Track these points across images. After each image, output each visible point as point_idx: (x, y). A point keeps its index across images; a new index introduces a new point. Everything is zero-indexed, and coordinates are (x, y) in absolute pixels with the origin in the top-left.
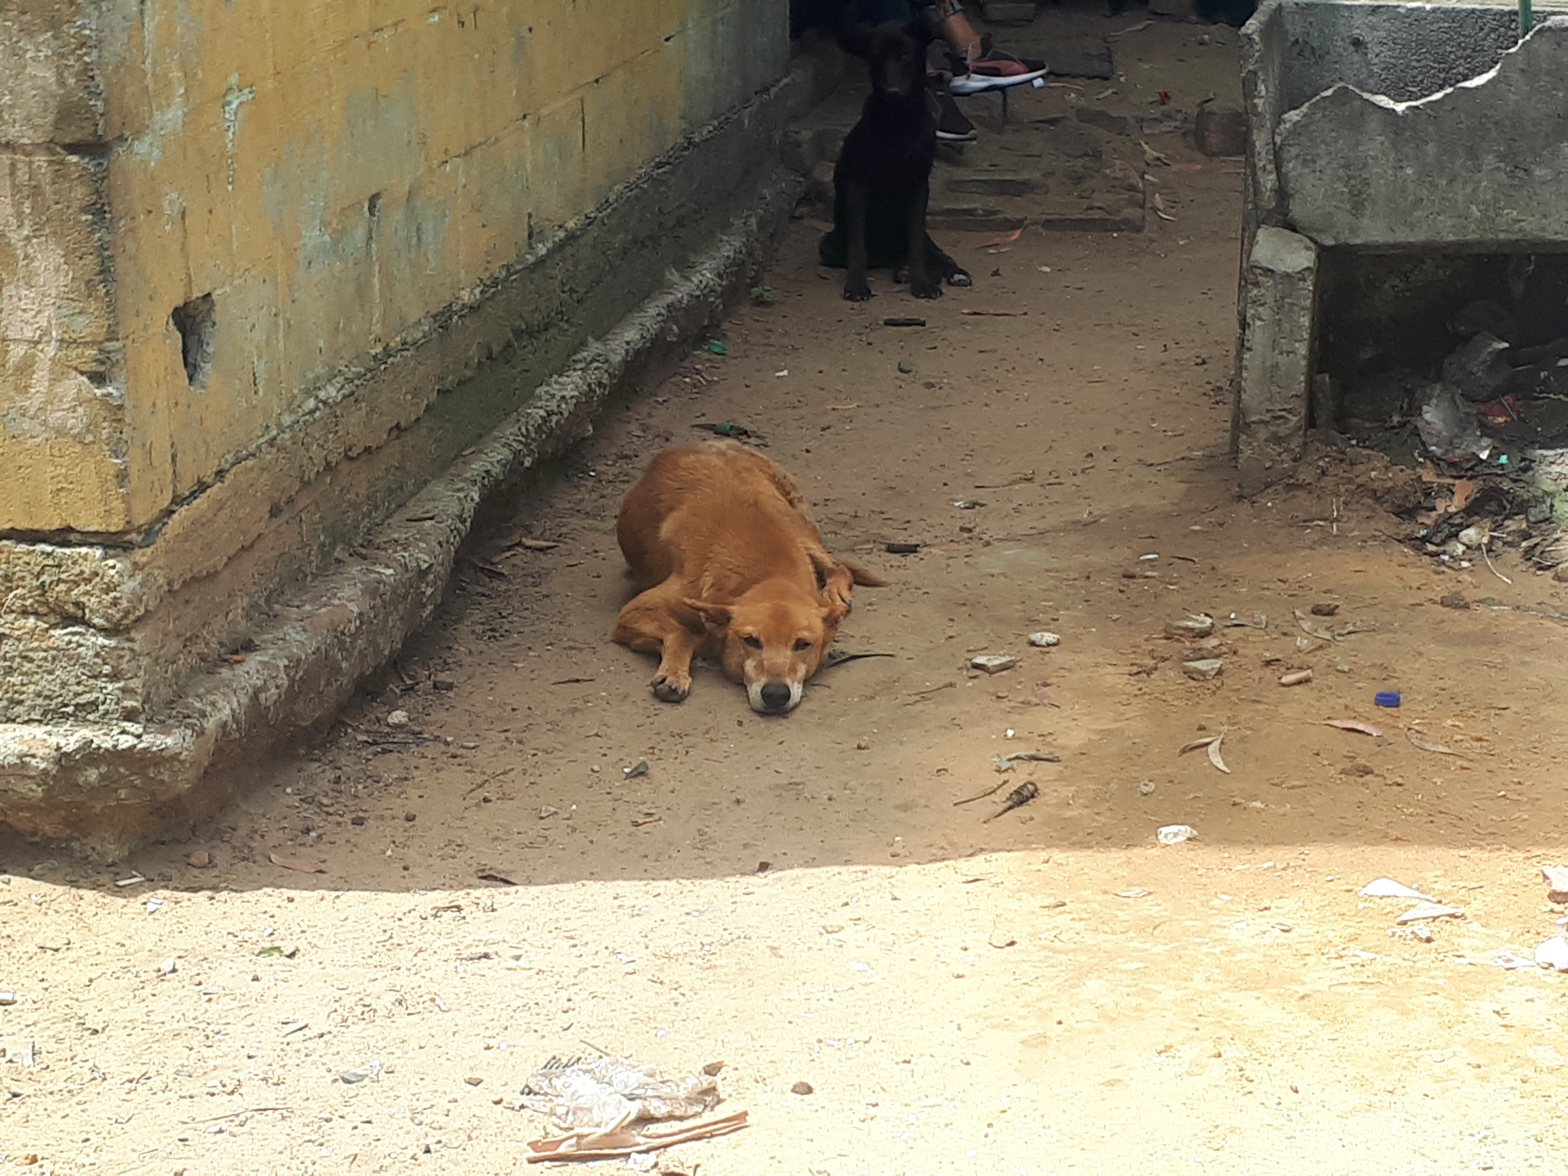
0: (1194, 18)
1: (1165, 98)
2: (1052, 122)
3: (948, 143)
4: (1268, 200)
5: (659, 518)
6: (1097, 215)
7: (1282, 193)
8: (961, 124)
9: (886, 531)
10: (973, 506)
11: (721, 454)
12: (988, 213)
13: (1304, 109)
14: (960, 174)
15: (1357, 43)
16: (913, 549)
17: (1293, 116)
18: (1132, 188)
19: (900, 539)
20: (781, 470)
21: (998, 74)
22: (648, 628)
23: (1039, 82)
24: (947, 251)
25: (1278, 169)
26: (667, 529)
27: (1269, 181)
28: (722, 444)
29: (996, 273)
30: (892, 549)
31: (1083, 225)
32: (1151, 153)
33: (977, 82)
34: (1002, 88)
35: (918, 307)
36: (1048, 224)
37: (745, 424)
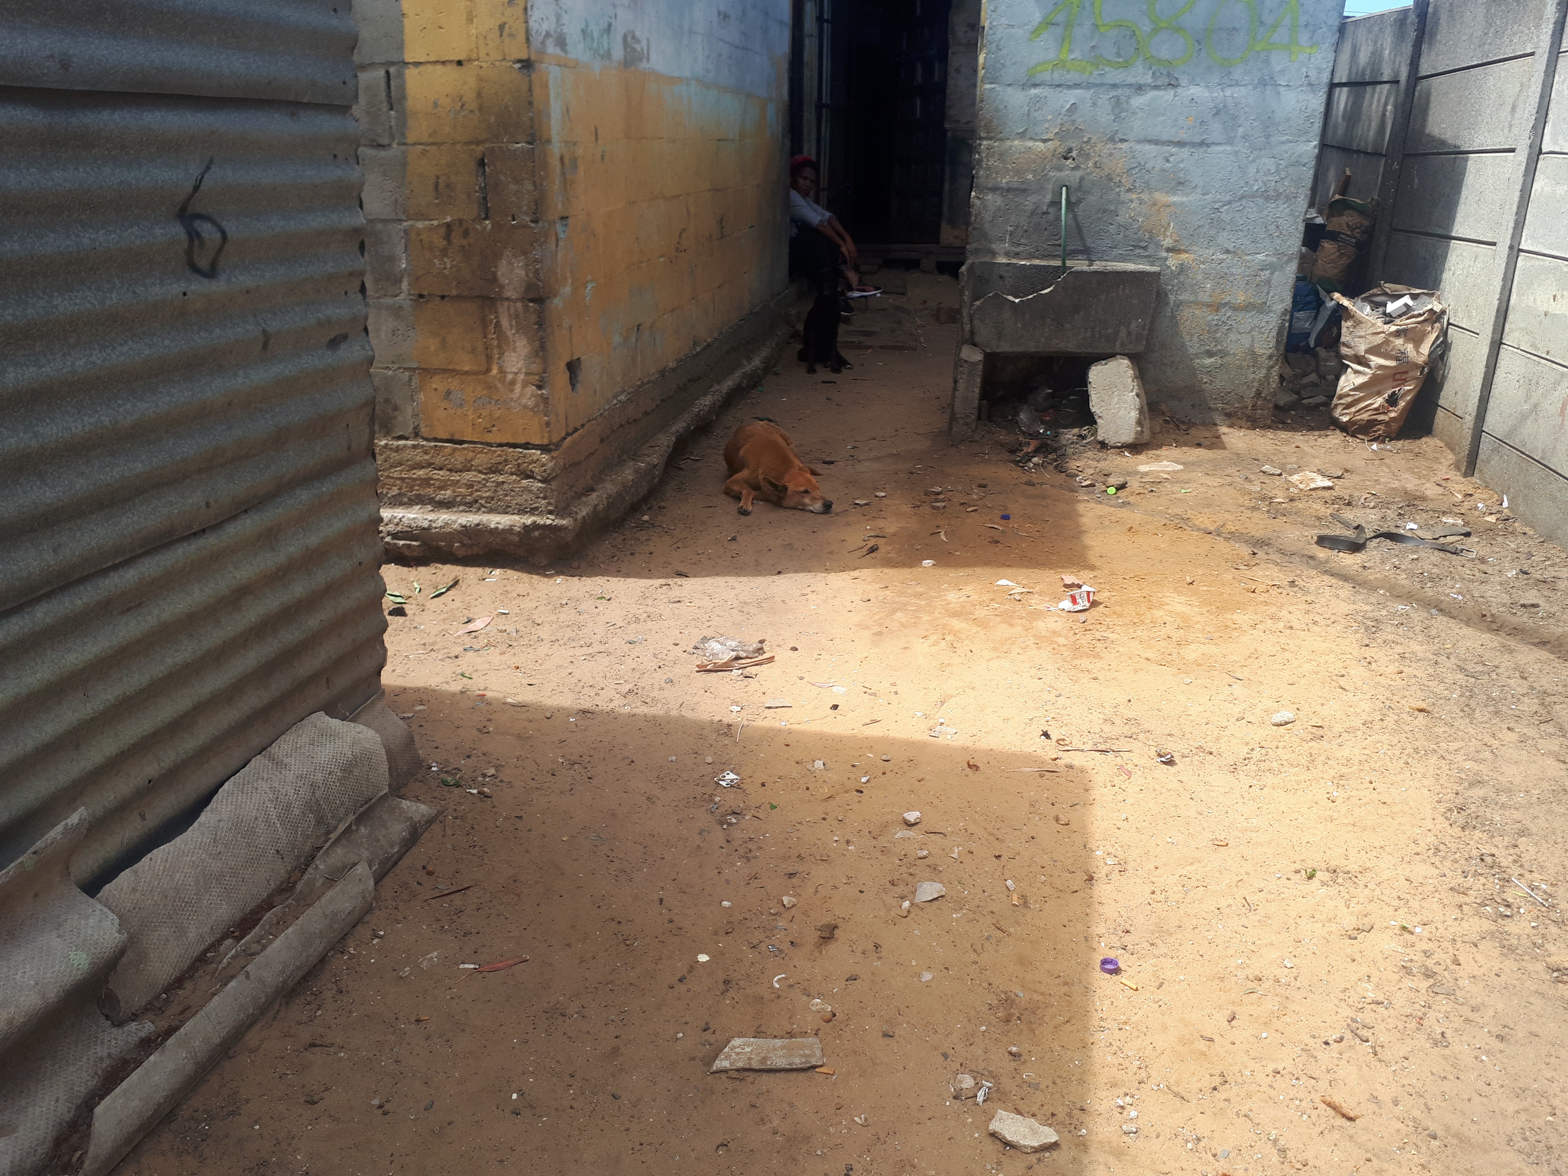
0: (936, 272)
1: (925, 302)
2: (884, 310)
3: (846, 317)
4: (967, 335)
5: (739, 449)
6: (900, 344)
7: (972, 332)
8: (849, 309)
9: (823, 456)
10: (854, 448)
11: (762, 426)
12: (860, 343)
13: (982, 300)
14: (850, 328)
15: (1001, 277)
16: (832, 463)
17: (978, 303)
18: (912, 334)
19: (828, 459)
20: (784, 432)
21: (864, 291)
22: (736, 488)
23: (879, 295)
24: (844, 356)
25: (971, 323)
26: (742, 452)
27: (967, 328)
28: (762, 423)
29: (862, 365)
30: (825, 462)
31: (894, 348)
32: (919, 322)
33: (857, 294)
34: (865, 297)
35: (833, 376)
36: (882, 347)
37: (771, 417)
